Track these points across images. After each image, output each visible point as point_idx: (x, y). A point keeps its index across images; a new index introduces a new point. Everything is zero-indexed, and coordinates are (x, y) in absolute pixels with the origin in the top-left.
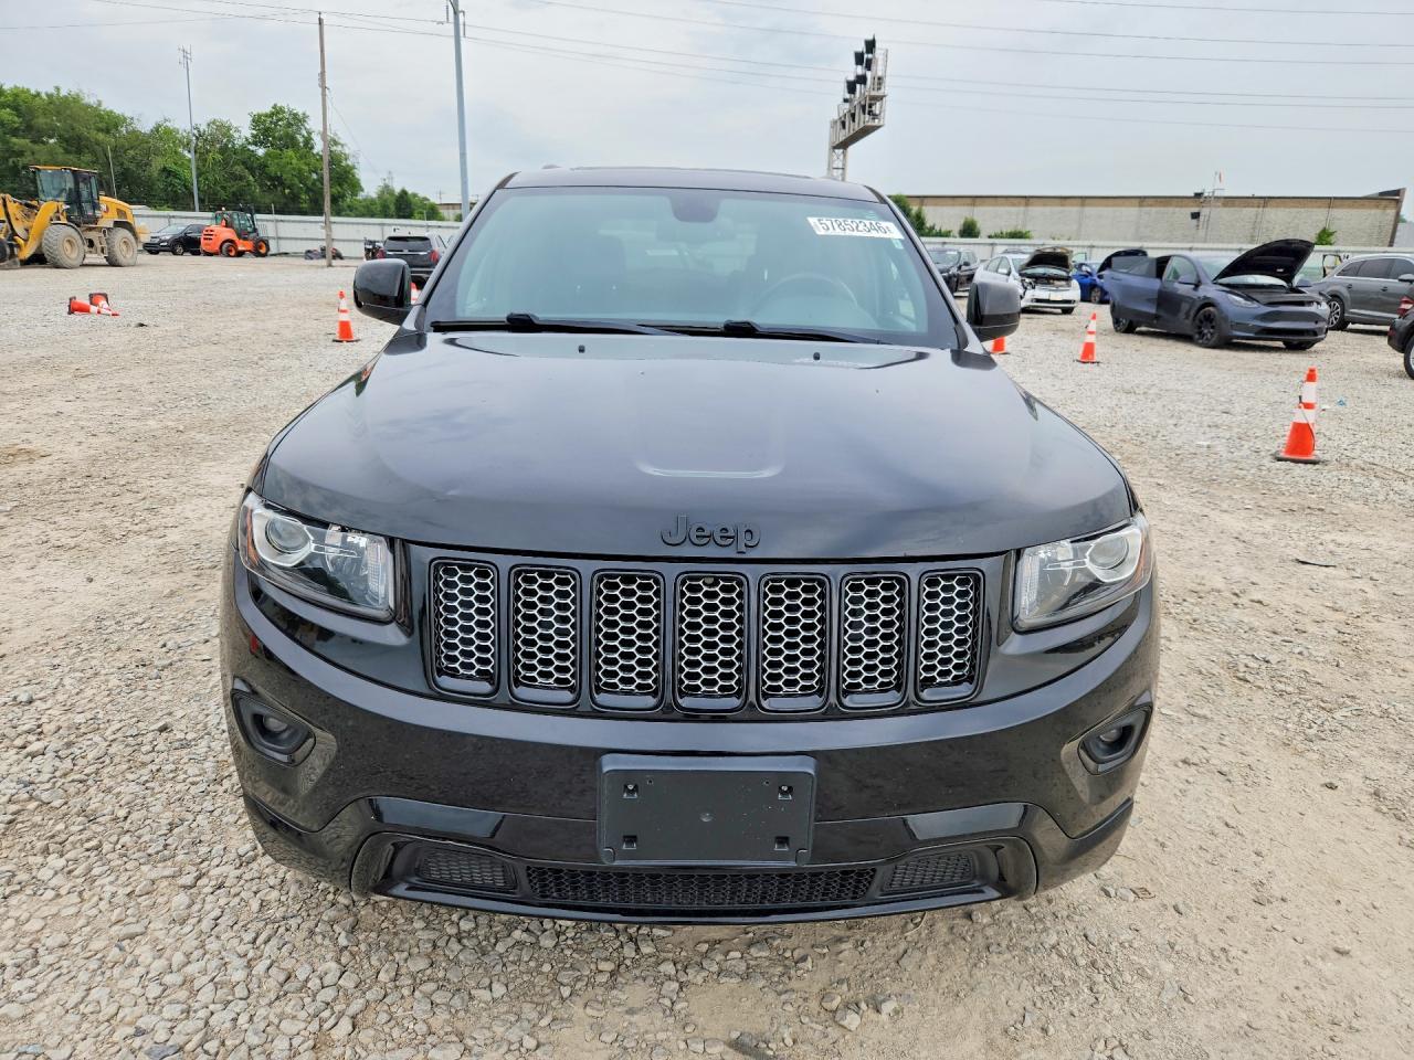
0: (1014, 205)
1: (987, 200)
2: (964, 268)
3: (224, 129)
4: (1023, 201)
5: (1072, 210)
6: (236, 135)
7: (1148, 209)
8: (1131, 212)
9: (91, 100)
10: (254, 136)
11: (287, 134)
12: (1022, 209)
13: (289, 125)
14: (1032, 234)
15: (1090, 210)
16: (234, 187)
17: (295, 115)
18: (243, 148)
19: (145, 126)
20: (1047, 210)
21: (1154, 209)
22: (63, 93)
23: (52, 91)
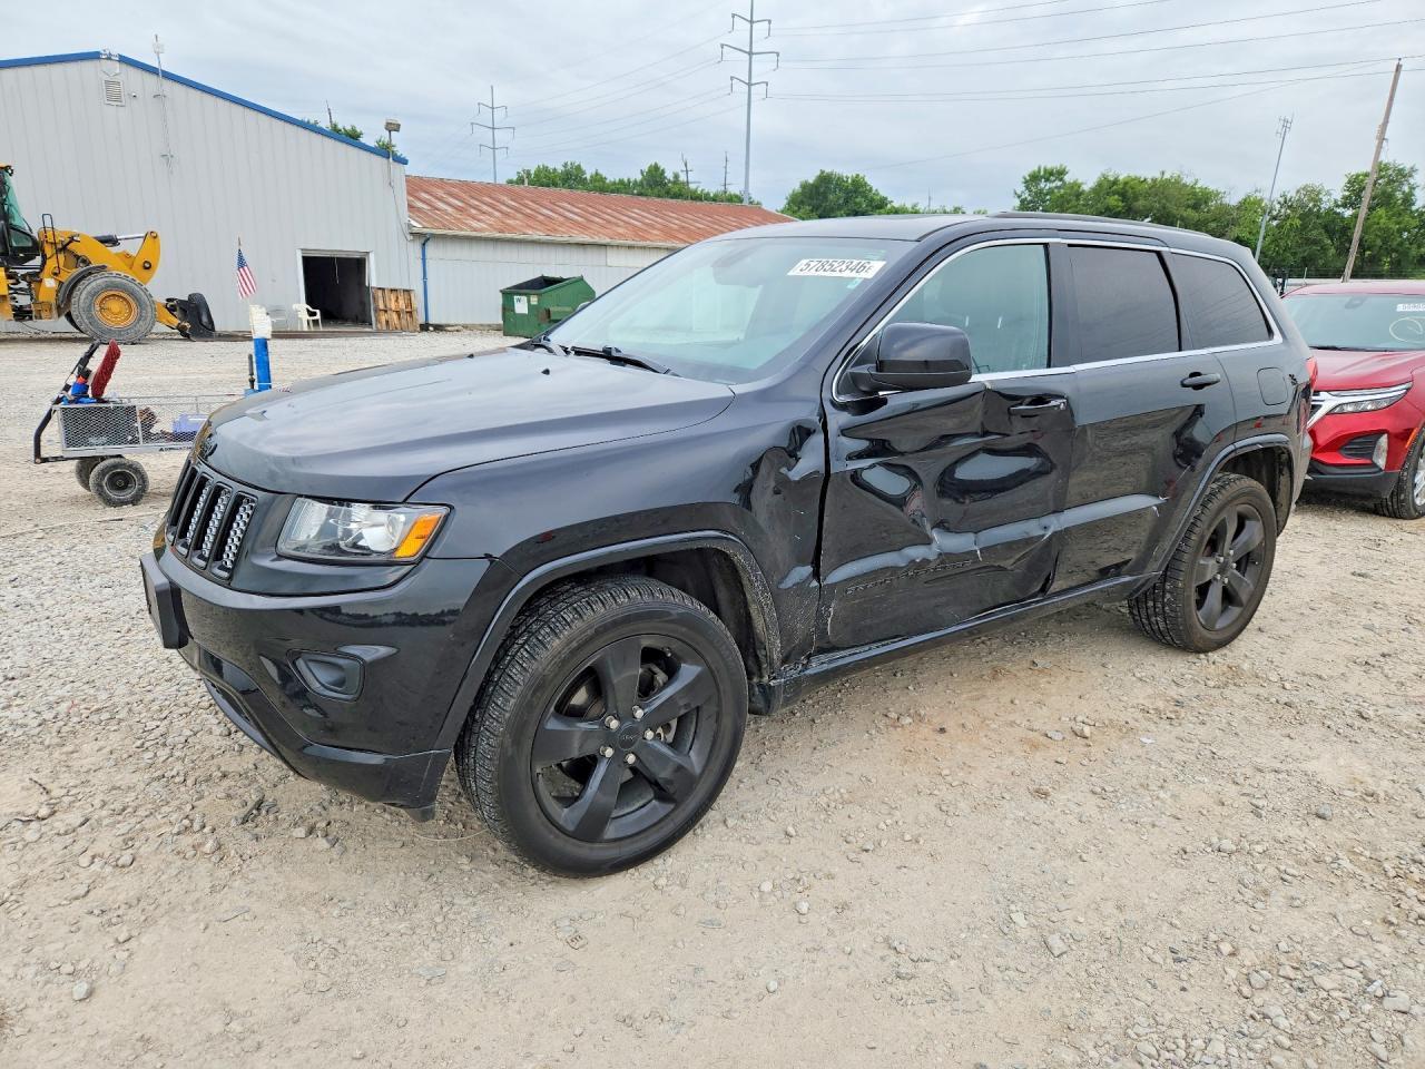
3: (1314, 194)
6: (1325, 199)
9: (1188, 181)
10: (1345, 198)
11: (1384, 193)
13: (1391, 181)
16: (1305, 251)
17: (1400, 170)
18: (1330, 210)
19: (1233, 200)
22: (1167, 176)
23: (1158, 175)
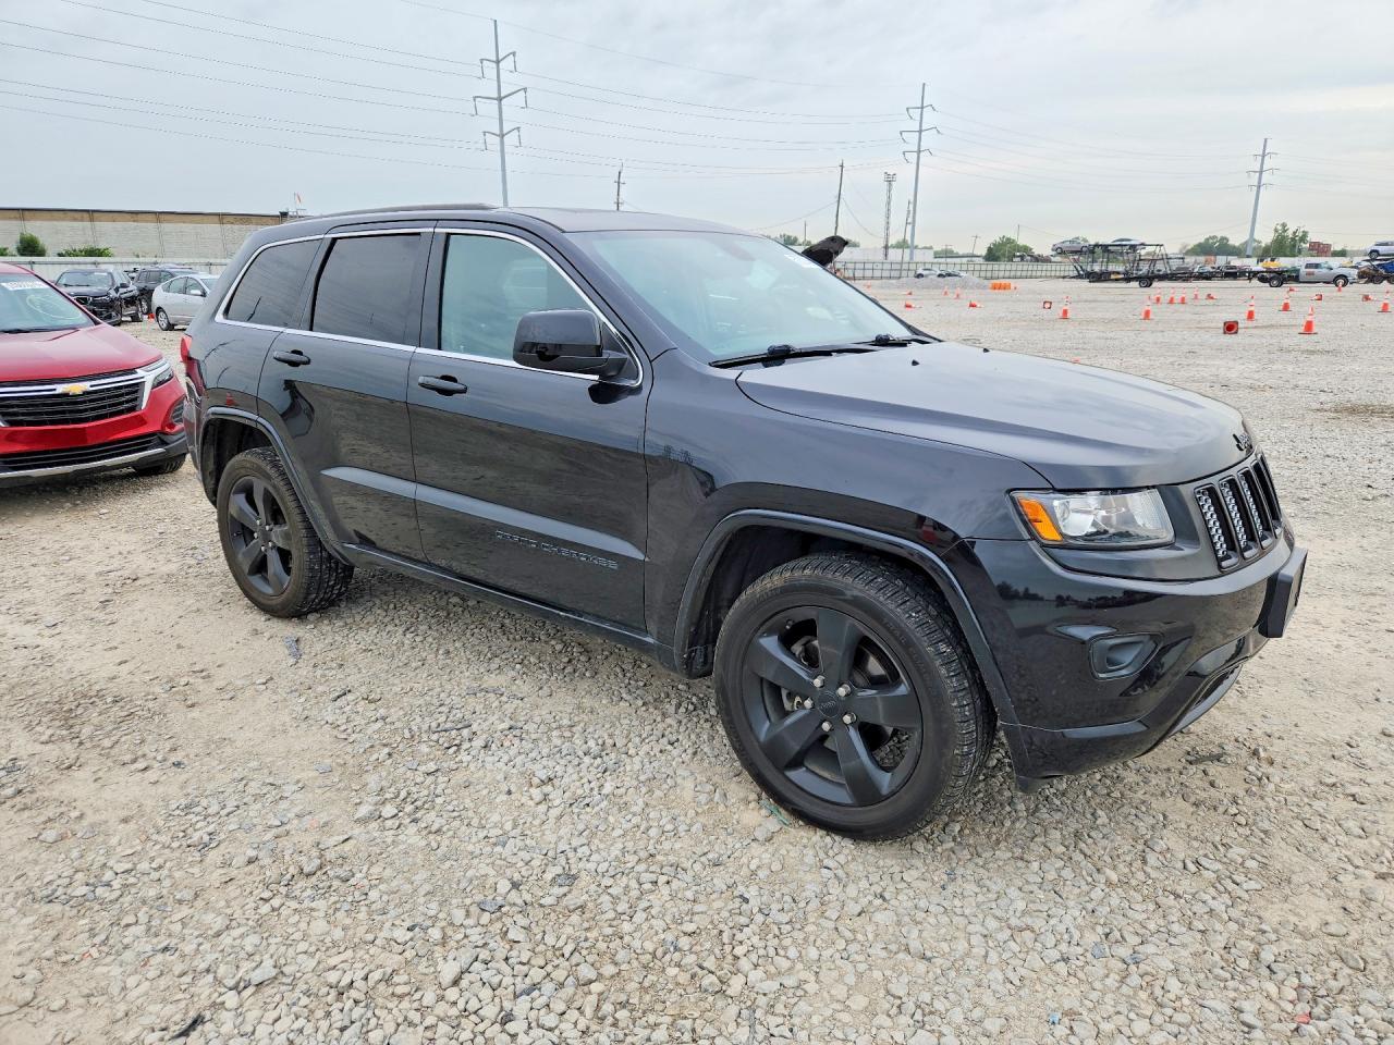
0: (75, 220)
1: (38, 213)
2: (122, 290)
4: (86, 215)
5: (150, 227)
7: (229, 226)
8: (213, 229)
12: (88, 224)
14: (111, 250)
15: (167, 227)
20: (119, 225)
21: (236, 227)
